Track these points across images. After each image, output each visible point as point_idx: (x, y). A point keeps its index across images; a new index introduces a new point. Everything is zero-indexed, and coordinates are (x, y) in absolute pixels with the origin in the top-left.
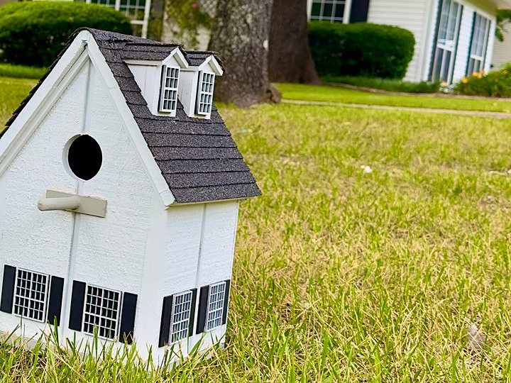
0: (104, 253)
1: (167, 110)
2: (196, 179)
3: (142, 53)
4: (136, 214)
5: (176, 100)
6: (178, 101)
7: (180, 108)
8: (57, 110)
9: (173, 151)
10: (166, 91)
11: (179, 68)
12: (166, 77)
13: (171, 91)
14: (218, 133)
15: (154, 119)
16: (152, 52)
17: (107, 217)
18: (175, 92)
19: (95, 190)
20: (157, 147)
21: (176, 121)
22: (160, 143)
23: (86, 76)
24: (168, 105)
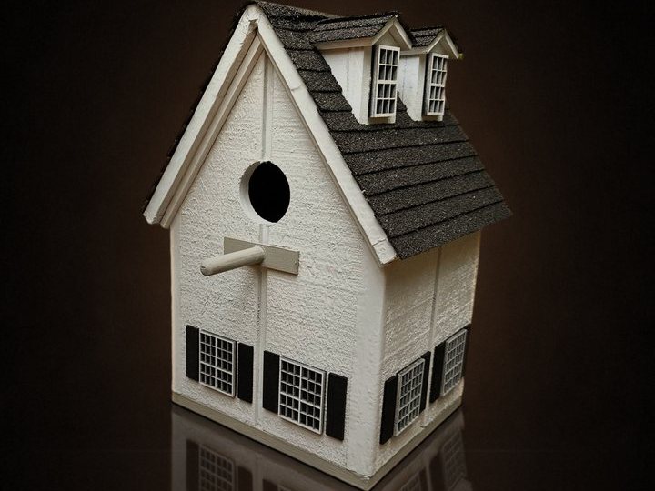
0: (300, 320)
1: (382, 115)
2: (428, 214)
3: (341, 31)
4: (340, 270)
5: (395, 99)
6: (399, 100)
7: (402, 109)
8: (228, 131)
9: (393, 176)
10: (380, 86)
11: (398, 49)
12: (379, 64)
13: (387, 86)
14: (454, 139)
15: (362, 131)
16: (357, 27)
17: (300, 274)
18: (393, 86)
19: (283, 237)
20: (367, 173)
21: (397, 129)
22: (373, 166)
23: (262, 77)
24: (383, 106)
